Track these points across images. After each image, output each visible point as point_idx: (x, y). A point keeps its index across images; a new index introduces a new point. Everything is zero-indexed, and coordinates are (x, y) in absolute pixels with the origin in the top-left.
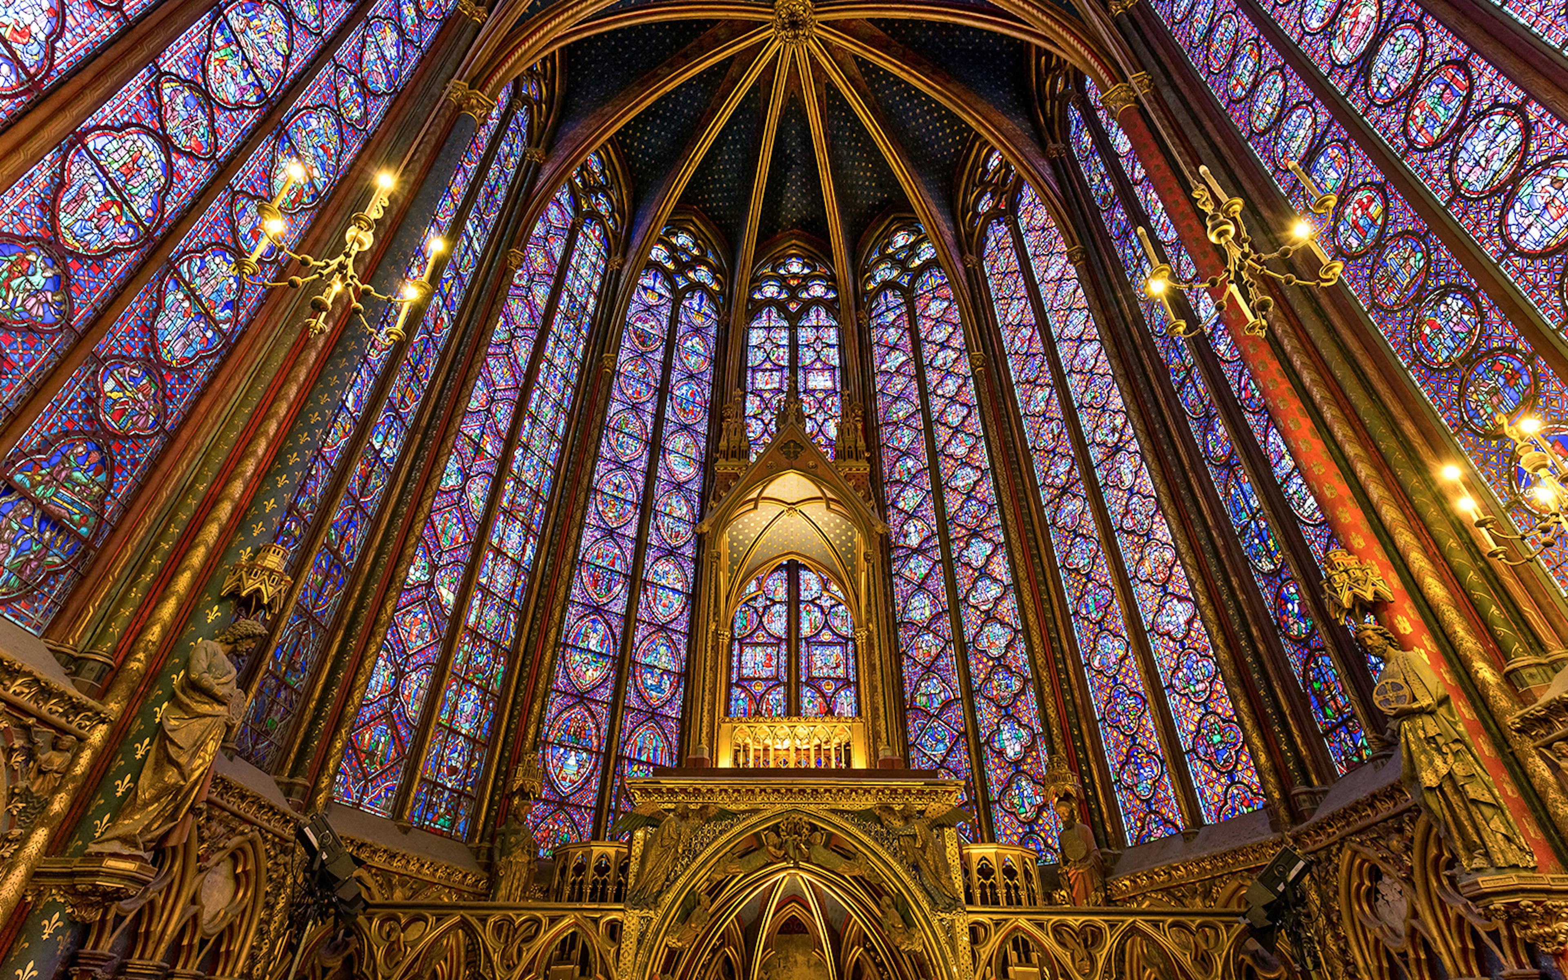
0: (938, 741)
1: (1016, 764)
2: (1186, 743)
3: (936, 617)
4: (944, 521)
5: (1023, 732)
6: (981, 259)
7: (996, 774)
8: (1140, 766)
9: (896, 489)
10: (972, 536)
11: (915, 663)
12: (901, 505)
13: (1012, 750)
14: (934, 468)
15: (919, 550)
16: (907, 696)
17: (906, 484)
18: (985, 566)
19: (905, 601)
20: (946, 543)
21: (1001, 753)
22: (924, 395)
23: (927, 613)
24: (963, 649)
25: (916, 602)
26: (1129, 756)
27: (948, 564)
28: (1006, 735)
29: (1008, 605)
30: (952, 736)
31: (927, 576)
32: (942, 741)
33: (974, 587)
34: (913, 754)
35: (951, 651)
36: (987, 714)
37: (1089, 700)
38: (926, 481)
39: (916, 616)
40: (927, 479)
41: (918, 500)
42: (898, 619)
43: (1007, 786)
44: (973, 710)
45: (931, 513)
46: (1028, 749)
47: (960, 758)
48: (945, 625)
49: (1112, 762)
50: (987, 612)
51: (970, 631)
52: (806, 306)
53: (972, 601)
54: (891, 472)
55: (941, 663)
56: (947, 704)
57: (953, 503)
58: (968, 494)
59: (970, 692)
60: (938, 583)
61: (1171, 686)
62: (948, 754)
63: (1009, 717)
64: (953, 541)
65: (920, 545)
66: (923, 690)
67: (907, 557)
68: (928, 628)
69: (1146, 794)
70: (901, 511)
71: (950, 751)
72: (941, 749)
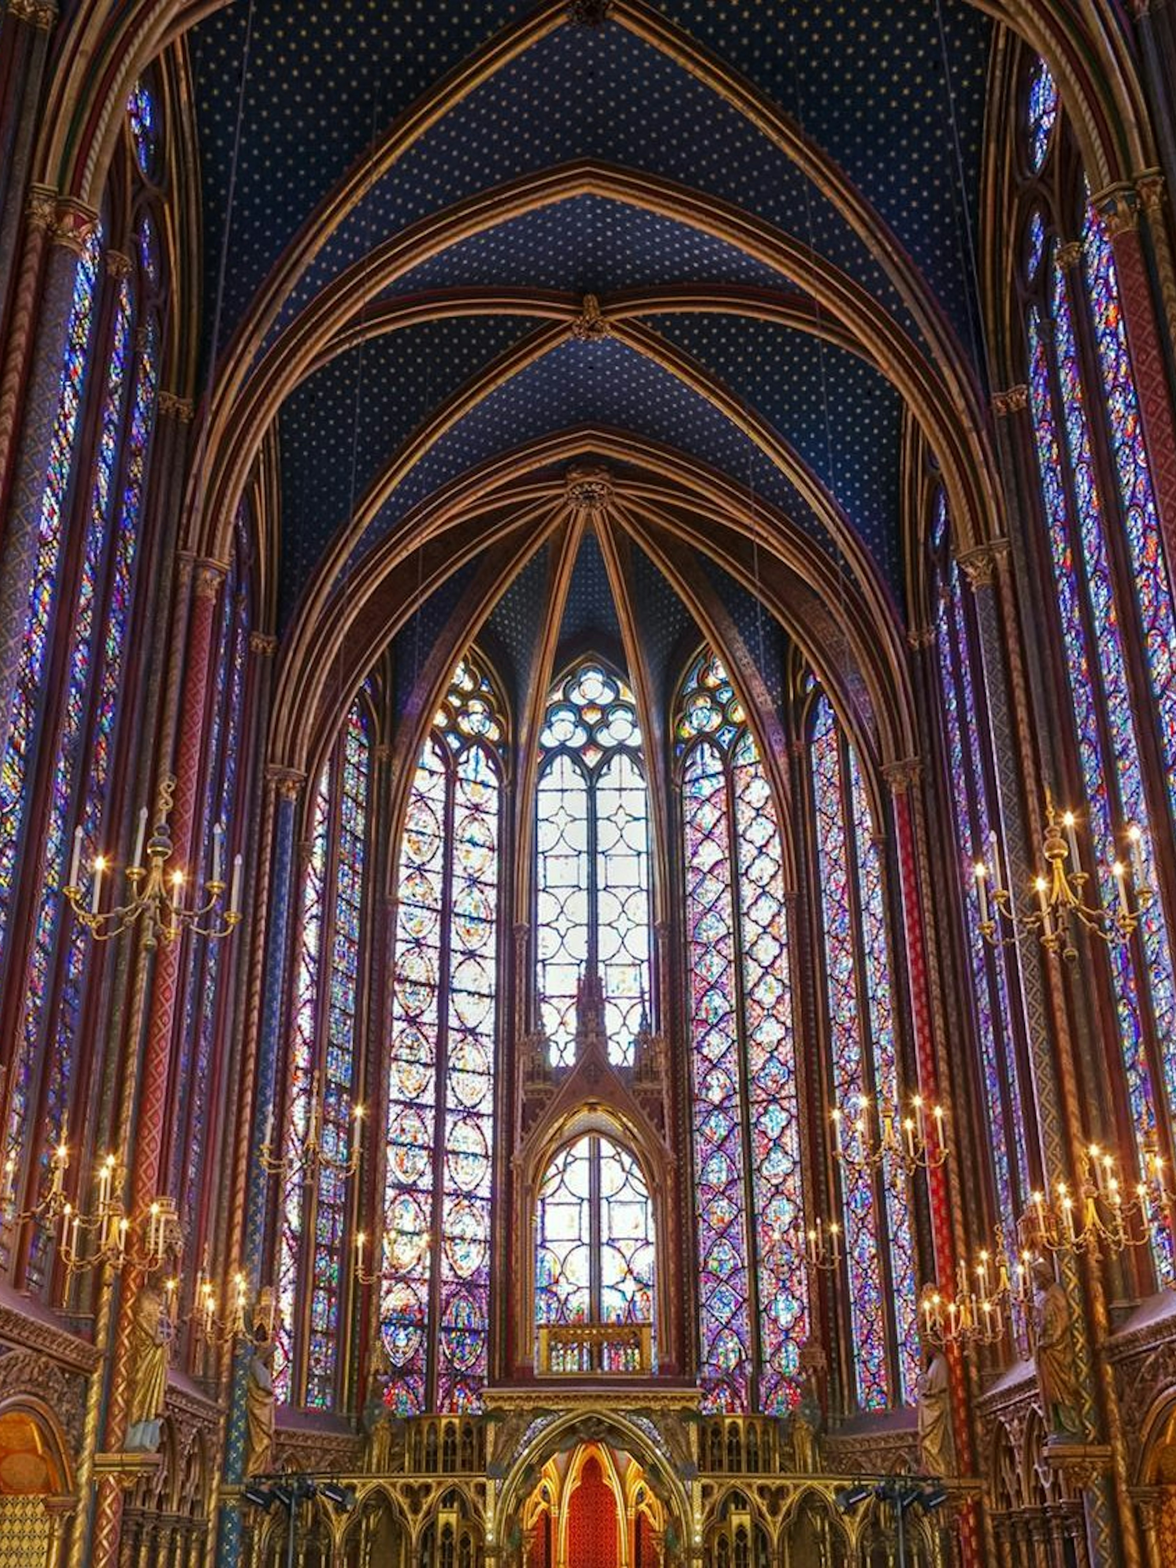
0: (725, 1305)
1: (787, 1331)
2: (901, 1339)
3: (732, 1183)
4: (746, 1080)
5: (795, 1304)
6: (810, 741)
7: (769, 1339)
8: (873, 1347)
9: (702, 1031)
10: (770, 1102)
11: (710, 1228)
12: (705, 1051)
13: (785, 1319)
14: (741, 1011)
15: (720, 1108)
16: (701, 1259)
17: (713, 1027)
18: (779, 1137)
19: (705, 1161)
20: (746, 1103)
21: (775, 1321)
22: (738, 915)
23: (724, 1178)
24: (752, 1220)
25: (714, 1164)
26: (868, 1337)
27: (747, 1127)
28: (781, 1305)
29: (794, 1183)
30: (737, 1301)
31: (727, 1137)
32: (728, 1305)
33: (767, 1157)
34: (704, 1313)
35: (743, 1219)
36: (767, 1285)
37: (847, 1284)
38: (732, 1027)
39: (713, 1178)
40: (733, 1025)
41: (724, 1048)
42: (697, 1181)
43: (778, 1348)
44: (755, 1279)
45: (734, 1068)
46: (798, 1319)
47: (743, 1322)
48: (739, 1191)
49: (856, 1338)
50: (776, 1186)
51: (760, 1203)
52: (608, 754)
53: (765, 1172)
54: (698, 1009)
55: (733, 1231)
56: (735, 1270)
57: (757, 1058)
58: (771, 1052)
59: (755, 1263)
60: (736, 1147)
61: (898, 1291)
62: (733, 1317)
63: (785, 1288)
64: (753, 1103)
65: (721, 1102)
66: (715, 1255)
67: (709, 1113)
68: (723, 1193)
69: (874, 1370)
70: (705, 1058)
71: (734, 1315)
72: (726, 1313)
